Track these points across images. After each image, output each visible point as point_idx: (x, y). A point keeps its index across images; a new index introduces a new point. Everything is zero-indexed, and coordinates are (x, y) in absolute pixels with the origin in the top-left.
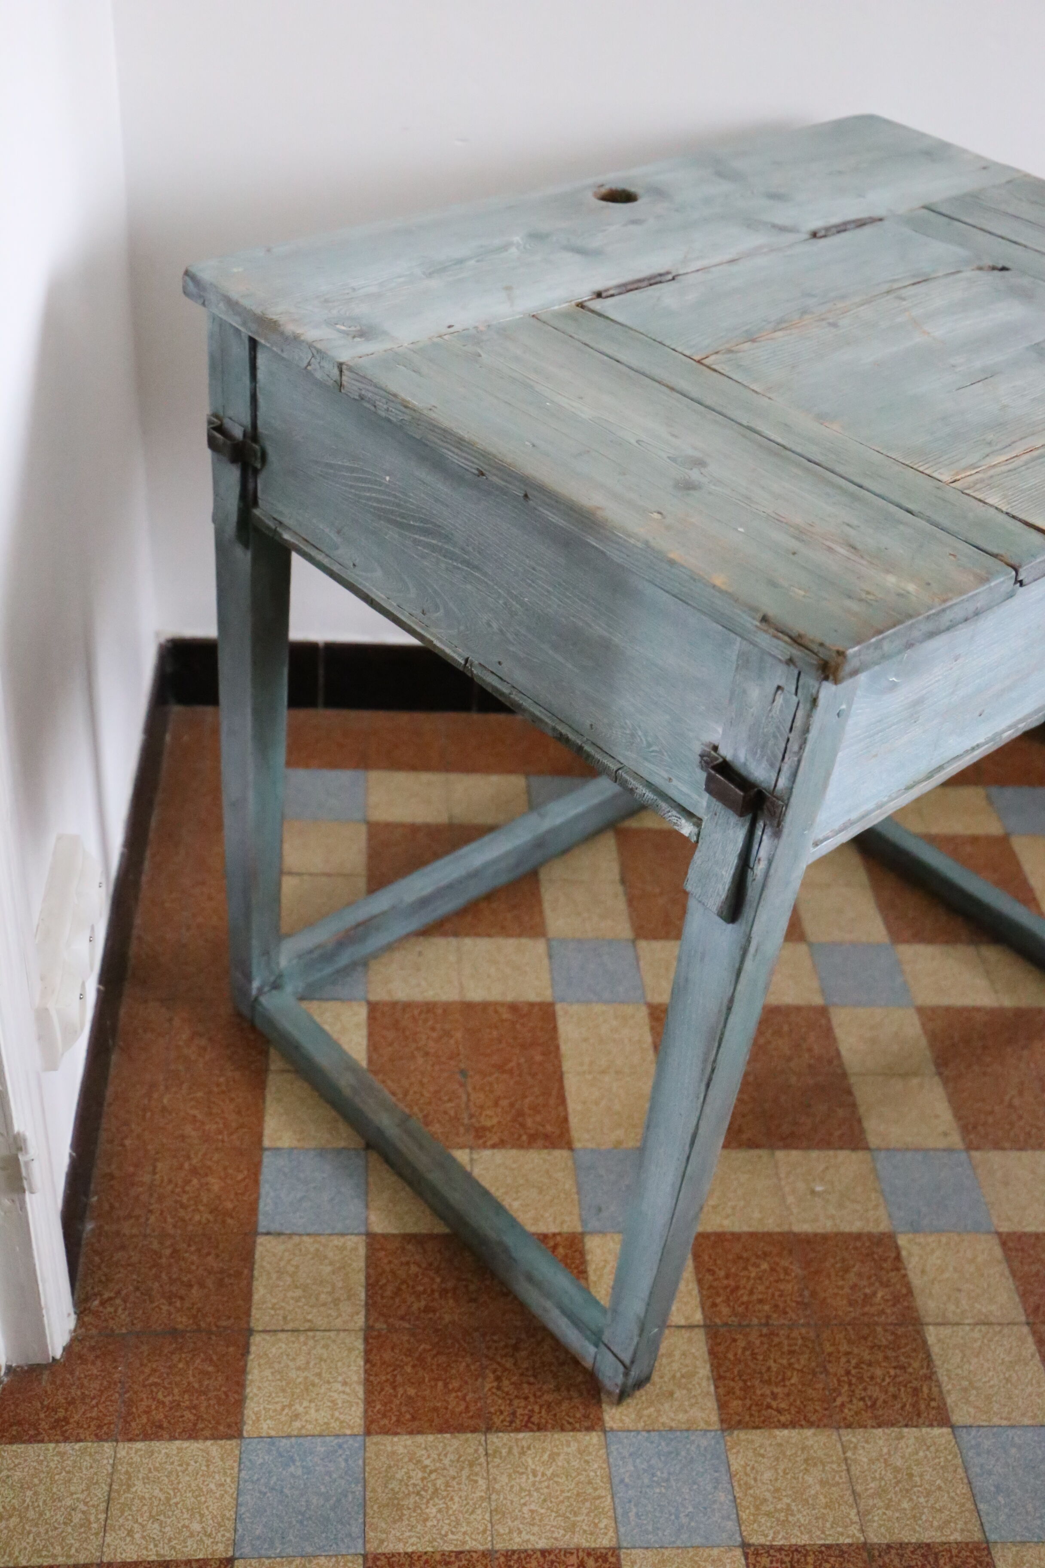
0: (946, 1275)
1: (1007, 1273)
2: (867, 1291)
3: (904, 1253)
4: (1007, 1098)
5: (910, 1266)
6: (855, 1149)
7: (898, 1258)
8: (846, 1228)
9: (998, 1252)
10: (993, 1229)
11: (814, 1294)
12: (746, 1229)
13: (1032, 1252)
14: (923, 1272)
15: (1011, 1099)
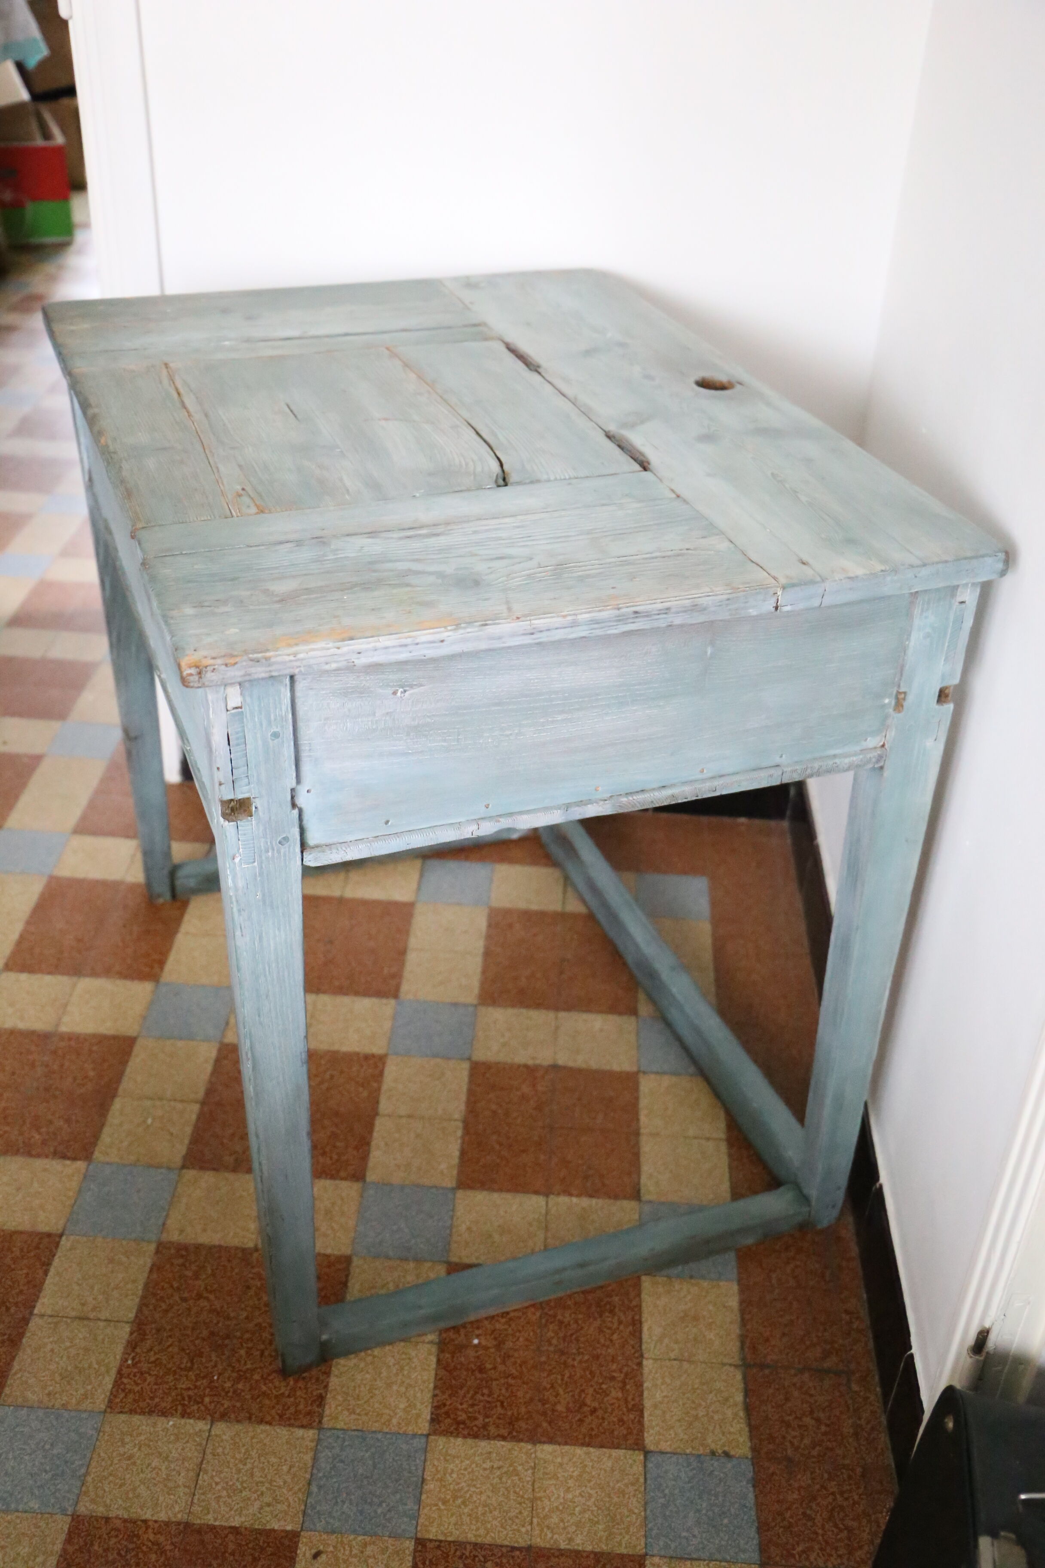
0: (36, 1185)
1: (20, 1228)
2: (44, 1130)
3: (68, 1162)
4: (212, 1297)
5: (54, 1162)
6: (185, 1158)
7: (64, 1157)
8: (106, 1130)
9: (43, 1228)
10: (67, 1232)
11: (55, 1097)
12: (128, 1070)
13: (32, 1254)
14: (45, 1170)
15: (207, 1299)
